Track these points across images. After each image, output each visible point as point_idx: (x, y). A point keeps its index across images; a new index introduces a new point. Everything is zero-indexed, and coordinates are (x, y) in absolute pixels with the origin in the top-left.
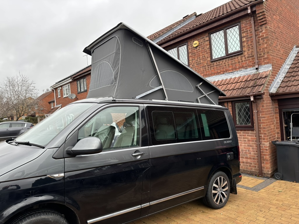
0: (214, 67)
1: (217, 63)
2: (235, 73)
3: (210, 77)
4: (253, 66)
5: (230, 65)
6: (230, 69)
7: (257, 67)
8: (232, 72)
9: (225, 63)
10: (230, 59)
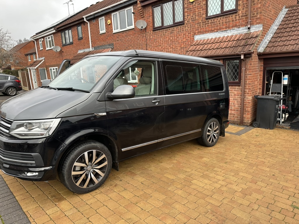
0: (208, 24)
1: (211, 21)
2: (228, 31)
3: (204, 35)
4: (245, 26)
5: (224, 23)
6: (224, 27)
7: (249, 26)
8: (225, 31)
9: (219, 21)
10: (224, 17)
